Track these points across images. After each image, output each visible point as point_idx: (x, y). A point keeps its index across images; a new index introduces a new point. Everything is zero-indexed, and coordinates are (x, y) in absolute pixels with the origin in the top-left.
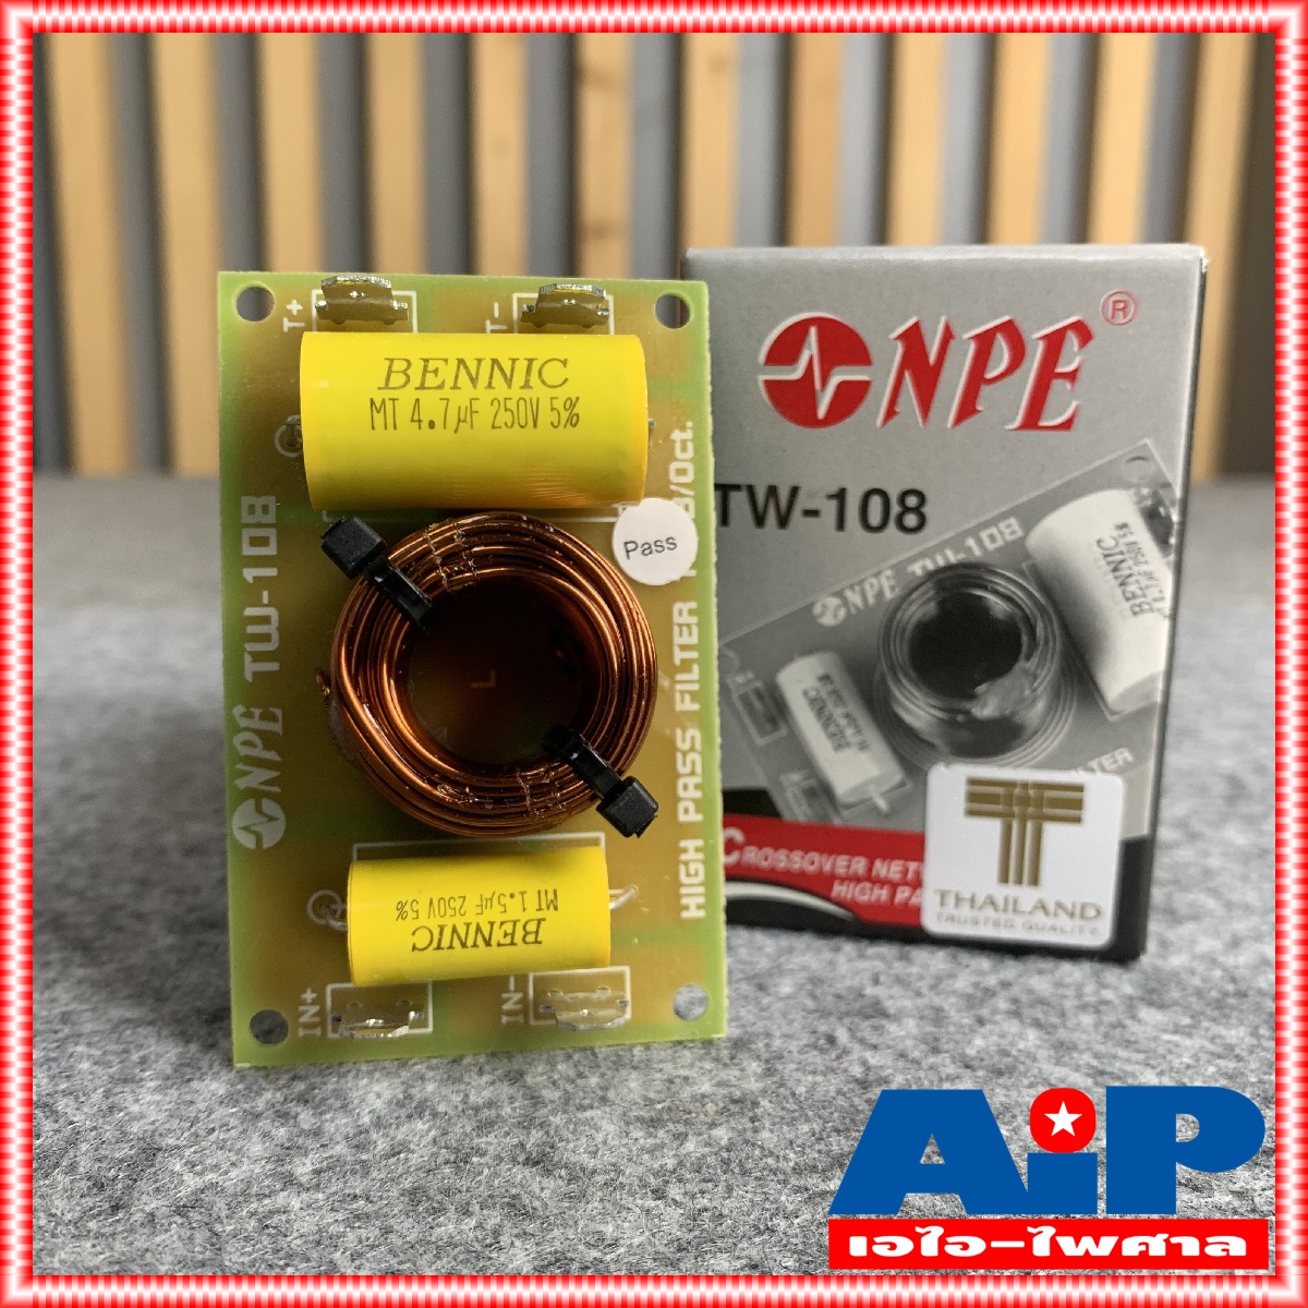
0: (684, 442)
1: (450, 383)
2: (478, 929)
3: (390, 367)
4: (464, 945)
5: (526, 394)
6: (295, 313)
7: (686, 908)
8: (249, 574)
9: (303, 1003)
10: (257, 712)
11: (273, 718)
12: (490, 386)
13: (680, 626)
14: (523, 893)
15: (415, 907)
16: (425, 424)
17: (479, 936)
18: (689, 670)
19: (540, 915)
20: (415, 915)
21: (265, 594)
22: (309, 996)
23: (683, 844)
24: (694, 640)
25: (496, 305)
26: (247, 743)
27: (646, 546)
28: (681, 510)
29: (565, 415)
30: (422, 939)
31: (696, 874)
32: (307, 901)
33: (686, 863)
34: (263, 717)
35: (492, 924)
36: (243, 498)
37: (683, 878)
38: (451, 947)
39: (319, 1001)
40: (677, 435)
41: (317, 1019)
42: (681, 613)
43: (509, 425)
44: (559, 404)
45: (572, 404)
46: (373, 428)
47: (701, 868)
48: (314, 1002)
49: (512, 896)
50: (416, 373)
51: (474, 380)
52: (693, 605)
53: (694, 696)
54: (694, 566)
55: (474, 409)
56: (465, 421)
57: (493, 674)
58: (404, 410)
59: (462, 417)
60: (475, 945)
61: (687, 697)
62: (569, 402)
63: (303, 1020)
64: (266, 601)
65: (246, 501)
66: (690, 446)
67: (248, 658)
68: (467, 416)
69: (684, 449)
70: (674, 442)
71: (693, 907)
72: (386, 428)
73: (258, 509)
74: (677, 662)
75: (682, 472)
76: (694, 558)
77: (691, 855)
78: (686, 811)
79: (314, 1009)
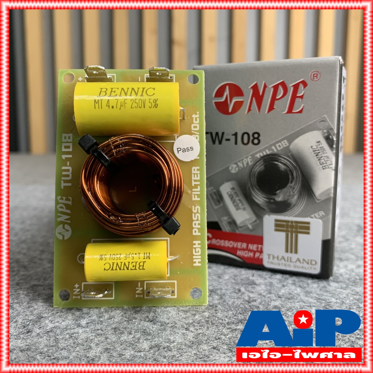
0: (196, 118)
1: (119, 94)
2: (125, 264)
3: (101, 90)
4: (120, 269)
5: (142, 98)
6: (80, 81)
7: (195, 262)
8: (64, 157)
9: (75, 288)
10: (64, 198)
11: (69, 200)
12: (131, 95)
13: (194, 174)
14: (139, 253)
15: (105, 256)
16: (111, 107)
17: (125, 266)
18: (197, 188)
19: (144, 260)
20: (105, 259)
21: (68, 162)
22: (77, 286)
23: (194, 242)
24: (198, 178)
25: (140, 78)
26: (61, 207)
27: (184, 149)
28: (195, 138)
29: (153, 104)
30: (107, 267)
31: (198, 252)
32: (77, 257)
33: (195, 248)
34: (66, 200)
35: (129, 262)
36: (63, 134)
37: (194, 253)
38: (116, 270)
39: (80, 287)
40: (194, 116)
41: (79, 293)
42: (194, 170)
43: (136, 107)
44: (151, 101)
45: (155, 101)
46: (95, 108)
47: (200, 250)
48: (78, 288)
49: (136, 254)
50: (109, 92)
51: (126, 94)
52: (198, 168)
54: (199, 156)
55: (126, 102)
57: (136, 187)
58: (104, 103)
59: (122, 105)
60: (124, 269)
61: (196, 196)
62: (155, 100)
63: (75, 293)
64: (68, 165)
66: (198, 119)
67: (62, 182)
69: (196, 120)
70: (193, 118)
71: (197, 262)
72: (99, 108)
73: (67, 138)
74: (193, 185)
75: (195, 127)
76: (198, 153)
77: (197, 246)
78: (195, 232)
79: (78, 290)
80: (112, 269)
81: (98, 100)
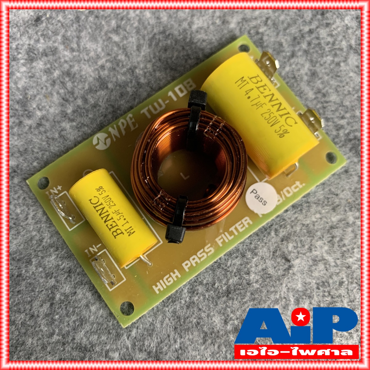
1: (265, 94)
2: (108, 215)
3: (256, 77)
4: (100, 215)
5: (279, 117)
7: (157, 286)
8: (170, 94)
9: (57, 187)
10: (133, 120)
11: (134, 126)
12: (273, 106)
13: (242, 223)
14: (127, 222)
15: (103, 192)
16: (248, 96)
17: (106, 217)
18: (230, 236)
19: (124, 232)
20: (101, 193)
21: (168, 101)
22: (59, 188)
23: (176, 271)
24: (241, 230)
26: (123, 124)
27: (258, 196)
28: (277, 200)
29: (281, 132)
30: (94, 201)
31: (169, 282)
33: (170, 276)
34: (133, 123)
35: (112, 218)
37: (165, 279)
38: (97, 211)
39: (60, 192)
42: (246, 220)
43: (266, 118)
44: (283, 128)
45: (286, 132)
46: (236, 83)
47: (172, 282)
48: (58, 190)
49: (125, 219)
50: (260, 84)
51: (271, 101)
52: (251, 223)
53: (224, 242)
54: (263, 215)
55: (262, 106)
56: (257, 106)
57: (188, 177)
58: (248, 87)
59: (258, 104)
60: (102, 218)
61: (222, 240)
63: (51, 190)
64: (166, 103)
65: (190, 80)
66: (298, 189)
67: (147, 108)
68: (259, 105)
69: (296, 188)
70: (295, 183)
71: (158, 288)
72: (238, 86)
73: (190, 85)
74: (230, 230)
75: (288, 192)
76: (265, 213)
77: (174, 276)
78: (187, 265)
79: (56, 192)
80: (95, 207)
81: (245, 81)
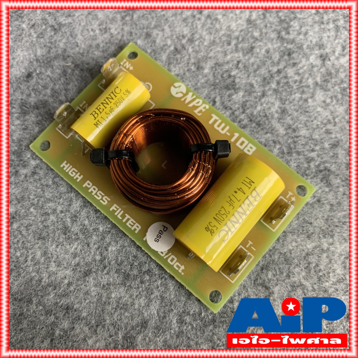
0: (179, 267)
4: (107, 98)
5: (224, 223)
6: (292, 198)
7: (66, 164)
8: (237, 135)
9: (131, 66)
10: (204, 110)
11: (199, 112)
12: (234, 215)
13: (134, 224)
15: (126, 95)
16: (237, 190)
17: (106, 103)
18: (121, 216)
19: (97, 119)
20: (124, 93)
21: (229, 135)
22: (131, 68)
23: (82, 176)
24: (128, 224)
25: (255, 250)
26: (198, 103)
27: (162, 233)
28: (163, 251)
29: (210, 228)
30: (117, 90)
31: (72, 173)
32: (152, 85)
33: (76, 173)
34: (201, 110)
35: (106, 108)
36: (255, 148)
37: (74, 169)
38: (110, 95)
40: (183, 267)
41: (125, 66)
42: (137, 227)
43: (220, 212)
44: (214, 229)
45: (212, 232)
46: (247, 177)
47: (72, 175)
48: (129, 68)
49: (107, 118)
51: (239, 213)
52: (136, 232)
53: (114, 211)
54: (146, 241)
56: (230, 201)
58: (245, 189)
60: (105, 100)
61: (115, 209)
63: (127, 63)
64: (227, 133)
66: (177, 269)
67: (217, 118)
68: (231, 203)
69: (177, 266)
70: (182, 265)
71: (65, 165)
72: (244, 180)
73: (250, 149)
74: (126, 215)
75: (172, 260)
76: (148, 242)
77: (77, 176)
78: (89, 184)
80: (112, 92)
81: (251, 185)
